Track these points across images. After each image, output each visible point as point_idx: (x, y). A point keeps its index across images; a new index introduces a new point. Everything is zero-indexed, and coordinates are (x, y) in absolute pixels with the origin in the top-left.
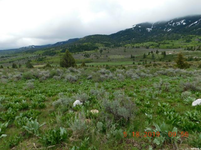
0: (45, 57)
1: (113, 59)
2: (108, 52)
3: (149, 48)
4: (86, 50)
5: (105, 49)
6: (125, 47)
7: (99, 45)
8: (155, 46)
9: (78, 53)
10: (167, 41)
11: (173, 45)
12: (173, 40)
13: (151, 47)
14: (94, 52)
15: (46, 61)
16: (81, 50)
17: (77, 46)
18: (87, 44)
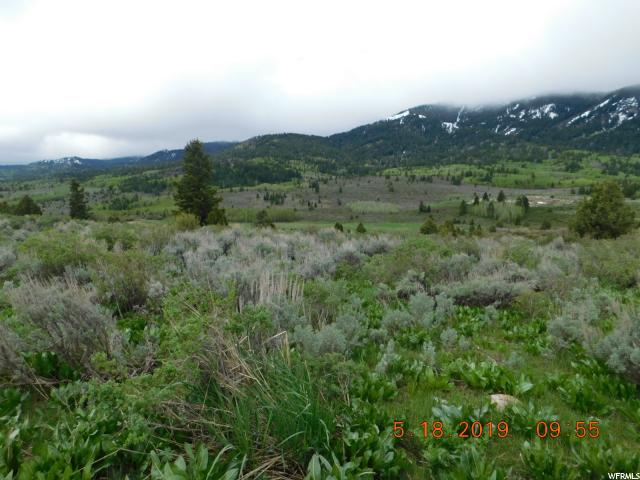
1: (363, 213)
2: (341, 191)
3: (462, 182)
4: (262, 180)
5: (325, 182)
6: (388, 177)
7: (302, 165)
8: (478, 177)
9: (241, 190)
10: (511, 166)
11: (533, 176)
12: (528, 163)
13: (467, 179)
14: (292, 189)
15: (143, 209)
16: (249, 180)
17: (234, 167)
18: (266, 163)
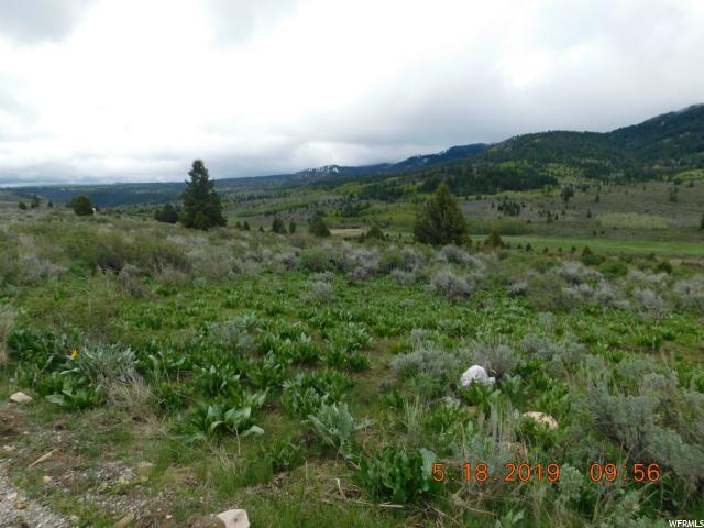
0: (368, 206)
1: (615, 228)
2: (597, 200)
4: (506, 187)
5: (585, 189)
7: (562, 169)
9: (478, 198)
14: (538, 198)
15: (369, 217)
16: (490, 187)
17: (478, 173)
18: (516, 167)
